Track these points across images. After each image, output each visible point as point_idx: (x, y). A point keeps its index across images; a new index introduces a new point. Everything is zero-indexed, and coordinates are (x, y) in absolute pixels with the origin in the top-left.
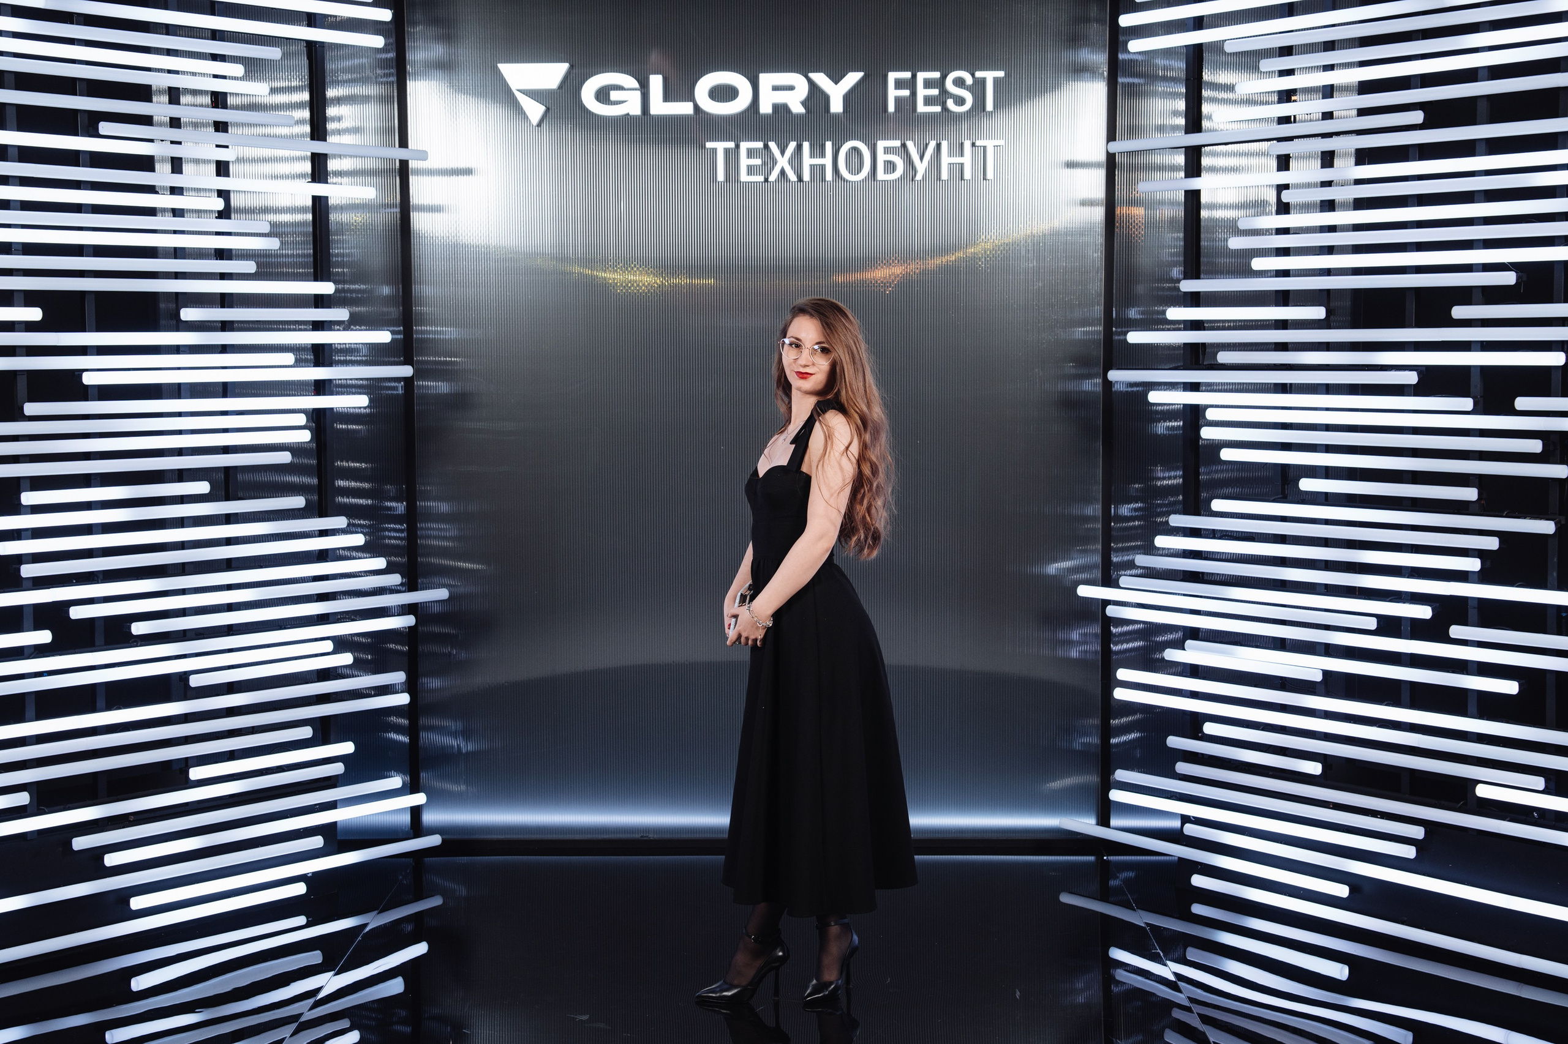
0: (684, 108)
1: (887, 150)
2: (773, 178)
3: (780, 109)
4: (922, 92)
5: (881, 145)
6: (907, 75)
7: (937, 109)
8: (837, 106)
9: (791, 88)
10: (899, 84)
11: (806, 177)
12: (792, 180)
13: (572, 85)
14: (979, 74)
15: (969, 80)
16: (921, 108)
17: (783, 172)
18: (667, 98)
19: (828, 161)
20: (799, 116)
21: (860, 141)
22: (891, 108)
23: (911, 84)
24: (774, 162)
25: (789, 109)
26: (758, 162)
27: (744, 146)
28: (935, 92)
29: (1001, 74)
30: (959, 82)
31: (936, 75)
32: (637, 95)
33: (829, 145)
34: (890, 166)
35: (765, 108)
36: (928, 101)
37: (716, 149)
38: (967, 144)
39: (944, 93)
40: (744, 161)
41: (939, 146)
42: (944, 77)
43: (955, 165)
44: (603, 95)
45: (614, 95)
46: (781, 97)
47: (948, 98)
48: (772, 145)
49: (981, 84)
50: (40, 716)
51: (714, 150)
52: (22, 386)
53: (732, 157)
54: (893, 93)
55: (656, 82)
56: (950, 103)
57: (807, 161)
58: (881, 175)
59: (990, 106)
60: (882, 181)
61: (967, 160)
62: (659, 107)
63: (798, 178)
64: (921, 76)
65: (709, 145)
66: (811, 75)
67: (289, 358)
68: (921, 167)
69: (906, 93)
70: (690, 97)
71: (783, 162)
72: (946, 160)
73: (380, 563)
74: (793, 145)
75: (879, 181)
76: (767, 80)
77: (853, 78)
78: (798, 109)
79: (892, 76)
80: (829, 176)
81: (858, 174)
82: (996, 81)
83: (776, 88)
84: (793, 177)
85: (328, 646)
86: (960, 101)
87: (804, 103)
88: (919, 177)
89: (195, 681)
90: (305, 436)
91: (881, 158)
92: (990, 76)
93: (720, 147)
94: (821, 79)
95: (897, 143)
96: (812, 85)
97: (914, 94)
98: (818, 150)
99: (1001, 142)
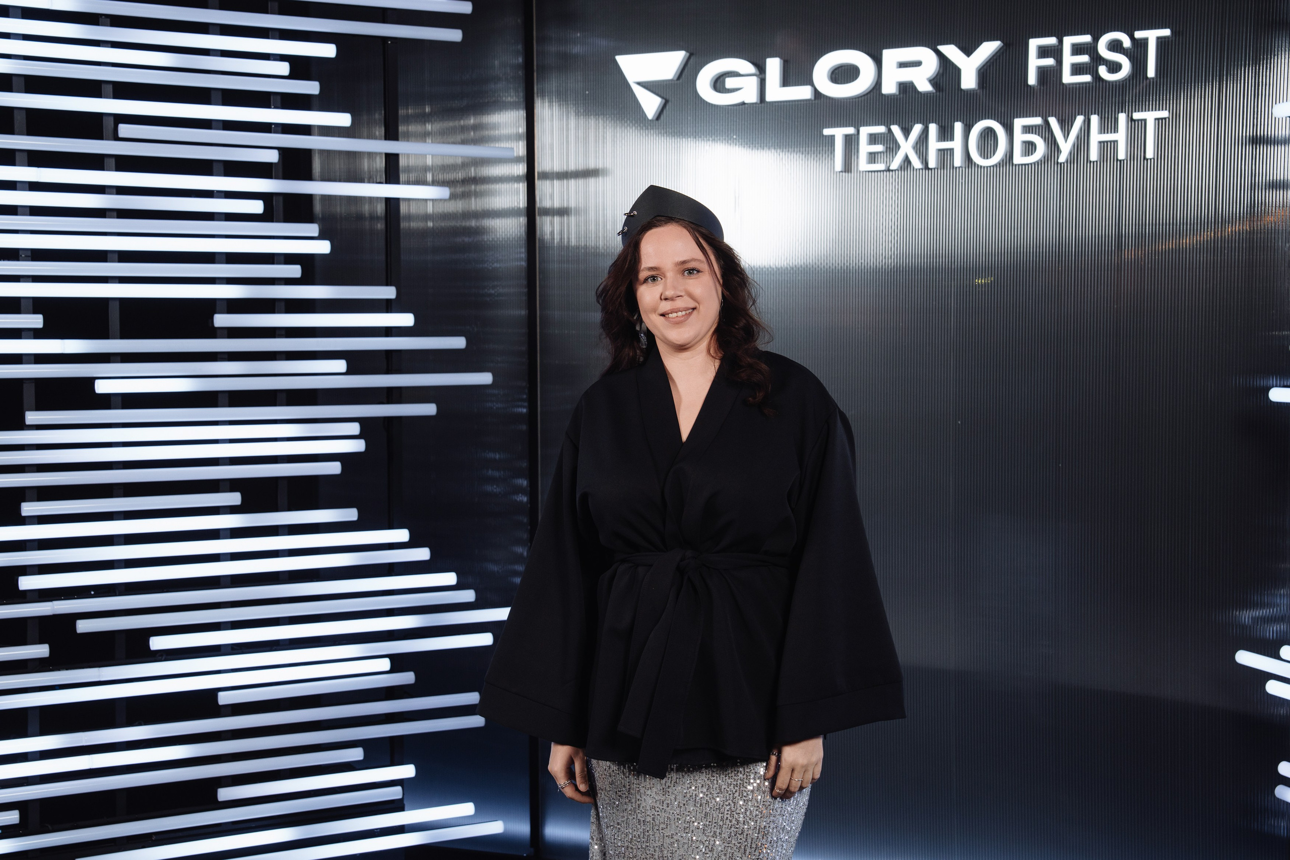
0: (802, 93)
1: (1027, 129)
2: (896, 164)
3: (906, 88)
4: (1069, 59)
5: (1019, 123)
6: (1052, 41)
7: (1087, 78)
8: (969, 81)
9: (918, 64)
10: (1043, 52)
11: (932, 163)
12: (916, 167)
13: (688, 73)
14: (1138, 34)
15: (1127, 43)
16: (1068, 78)
17: (907, 161)
18: (786, 81)
19: (956, 144)
20: (926, 95)
21: (995, 120)
22: (1032, 80)
23: (1056, 52)
24: (898, 147)
25: (915, 88)
26: (879, 148)
27: (865, 131)
28: (1084, 59)
29: (1166, 32)
30: (1115, 46)
31: (1087, 38)
32: (754, 81)
33: (958, 127)
34: (1029, 147)
35: (889, 88)
36: (1077, 69)
37: (834, 136)
38: (1122, 117)
39: (1098, 60)
40: (865, 148)
41: (1087, 122)
42: (1096, 39)
43: (1109, 144)
44: (718, 84)
45: (730, 83)
46: (907, 75)
47: (1100, 65)
48: (896, 129)
49: (1141, 45)
50: (45, 730)
51: (832, 137)
52: (29, 394)
53: (851, 142)
54: (1034, 63)
55: (774, 65)
56: (1103, 71)
57: (934, 144)
58: (1018, 159)
59: (1151, 72)
60: (1019, 165)
61: (1121, 136)
62: (777, 92)
63: (922, 163)
64: (1069, 41)
65: (827, 132)
66: (941, 48)
67: (340, 365)
68: (1066, 147)
69: (1050, 62)
70: (808, 80)
71: (907, 147)
72: (1096, 137)
73: (450, 578)
74: (917, 128)
75: (1016, 165)
76: (891, 56)
77: (988, 49)
78: (924, 86)
79: (1034, 44)
80: (958, 161)
81: (991, 157)
82: (1160, 41)
83: (902, 65)
84: (916, 163)
85: (385, 664)
86: (1114, 67)
87: (933, 81)
88: (1062, 158)
89: (224, 699)
90: (358, 446)
91: (1019, 137)
92: (1152, 36)
93: (839, 133)
94: (951, 51)
95: (1037, 121)
96: (943, 60)
97: (1060, 62)
98: (946, 134)
99: (1164, 114)
